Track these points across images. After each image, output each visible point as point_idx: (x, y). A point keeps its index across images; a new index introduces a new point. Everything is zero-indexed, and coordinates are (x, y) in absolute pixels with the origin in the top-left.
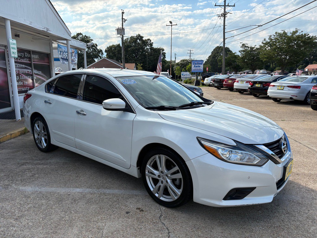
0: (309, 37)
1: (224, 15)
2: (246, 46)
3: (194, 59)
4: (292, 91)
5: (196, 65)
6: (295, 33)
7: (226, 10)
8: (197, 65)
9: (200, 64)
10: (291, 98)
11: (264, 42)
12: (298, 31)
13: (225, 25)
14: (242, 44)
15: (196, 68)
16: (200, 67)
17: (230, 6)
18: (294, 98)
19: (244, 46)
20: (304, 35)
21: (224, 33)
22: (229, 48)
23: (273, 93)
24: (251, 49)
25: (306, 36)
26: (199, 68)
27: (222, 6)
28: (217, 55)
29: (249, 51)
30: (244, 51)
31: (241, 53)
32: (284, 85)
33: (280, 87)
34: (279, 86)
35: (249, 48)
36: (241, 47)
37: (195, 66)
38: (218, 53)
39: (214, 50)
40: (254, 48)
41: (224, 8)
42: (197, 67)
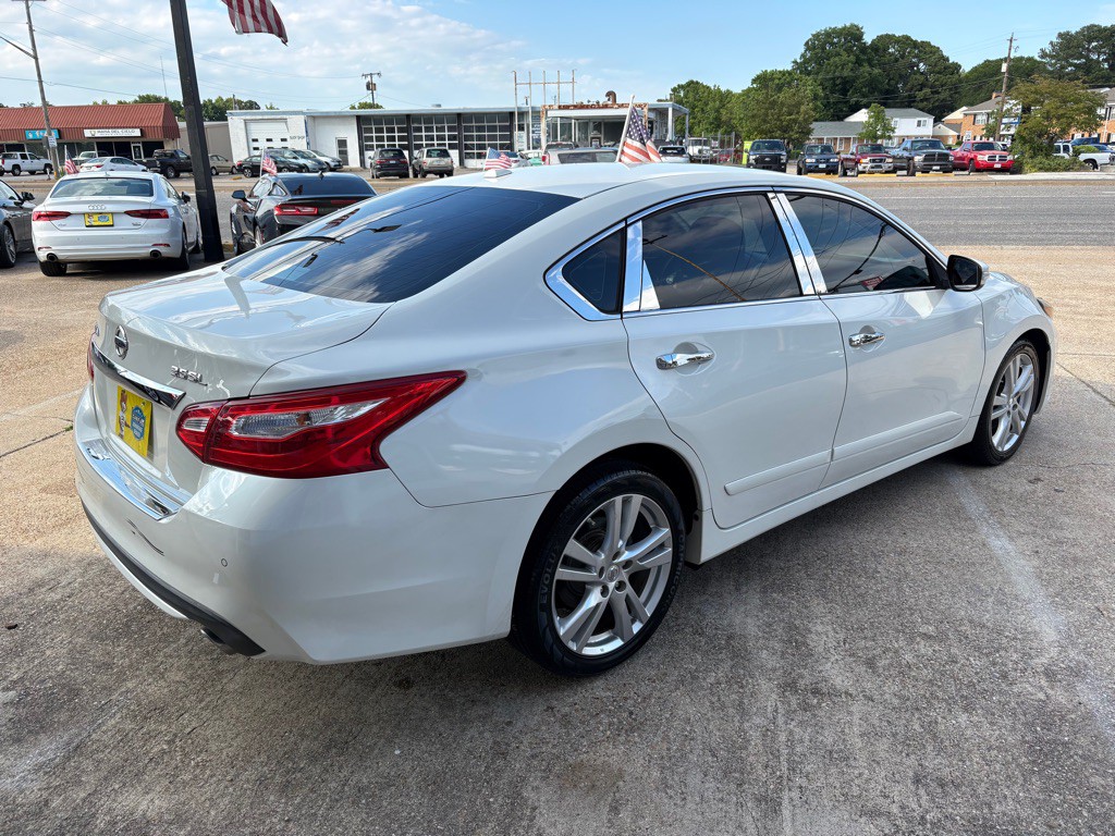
4: (147, 227)
10: (155, 253)
18: (163, 250)
23: (74, 244)
32: (110, 208)
33: (96, 218)
34: (90, 215)
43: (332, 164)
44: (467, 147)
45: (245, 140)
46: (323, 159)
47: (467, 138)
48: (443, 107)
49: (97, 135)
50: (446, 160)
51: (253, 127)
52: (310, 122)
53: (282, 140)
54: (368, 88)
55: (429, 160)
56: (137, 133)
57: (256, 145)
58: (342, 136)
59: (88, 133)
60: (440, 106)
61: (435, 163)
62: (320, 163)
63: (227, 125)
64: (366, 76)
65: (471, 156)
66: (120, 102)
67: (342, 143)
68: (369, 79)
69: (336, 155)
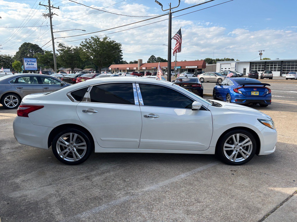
0: (115, 44)
1: (50, 15)
2: (63, 46)
3: (9, 55)
5: (29, 63)
6: (105, 39)
7: (51, 11)
8: (31, 63)
9: (33, 62)
11: (82, 44)
12: (107, 38)
13: (53, 25)
14: (59, 43)
15: (29, 66)
16: (33, 64)
17: (54, 8)
19: (61, 46)
20: (112, 41)
21: (52, 33)
22: (38, 46)
24: (68, 49)
25: (113, 43)
26: (32, 66)
27: (46, 6)
28: (27, 52)
29: (66, 50)
30: (62, 50)
31: (59, 51)
35: (66, 48)
36: (58, 47)
37: (27, 64)
38: (27, 49)
39: (22, 46)
40: (70, 48)
41: (48, 8)
42: (30, 64)
43: (240, 75)
44: (283, 70)
45: (220, 69)
46: (238, 73)
47: (284, 68)
48: (279, 59)
49: (188, 67)
50: (270, 74)
51: (222, 65)
52: (237, 64)
53: (229, 68)
54: (260, 54)
55: (265, 74)
56: (196, 67)
57: (222, 70)
58: (245, 67)
59: (186, 67)
60: (278, 59)
61: (267, 75)
62: (236, 74)
63: (216, 65)
64: (260, 51)
65: (284, 73)
66: (201, 60)
67: (245, 69)
68: (260, 52)
69: (242, 72)
